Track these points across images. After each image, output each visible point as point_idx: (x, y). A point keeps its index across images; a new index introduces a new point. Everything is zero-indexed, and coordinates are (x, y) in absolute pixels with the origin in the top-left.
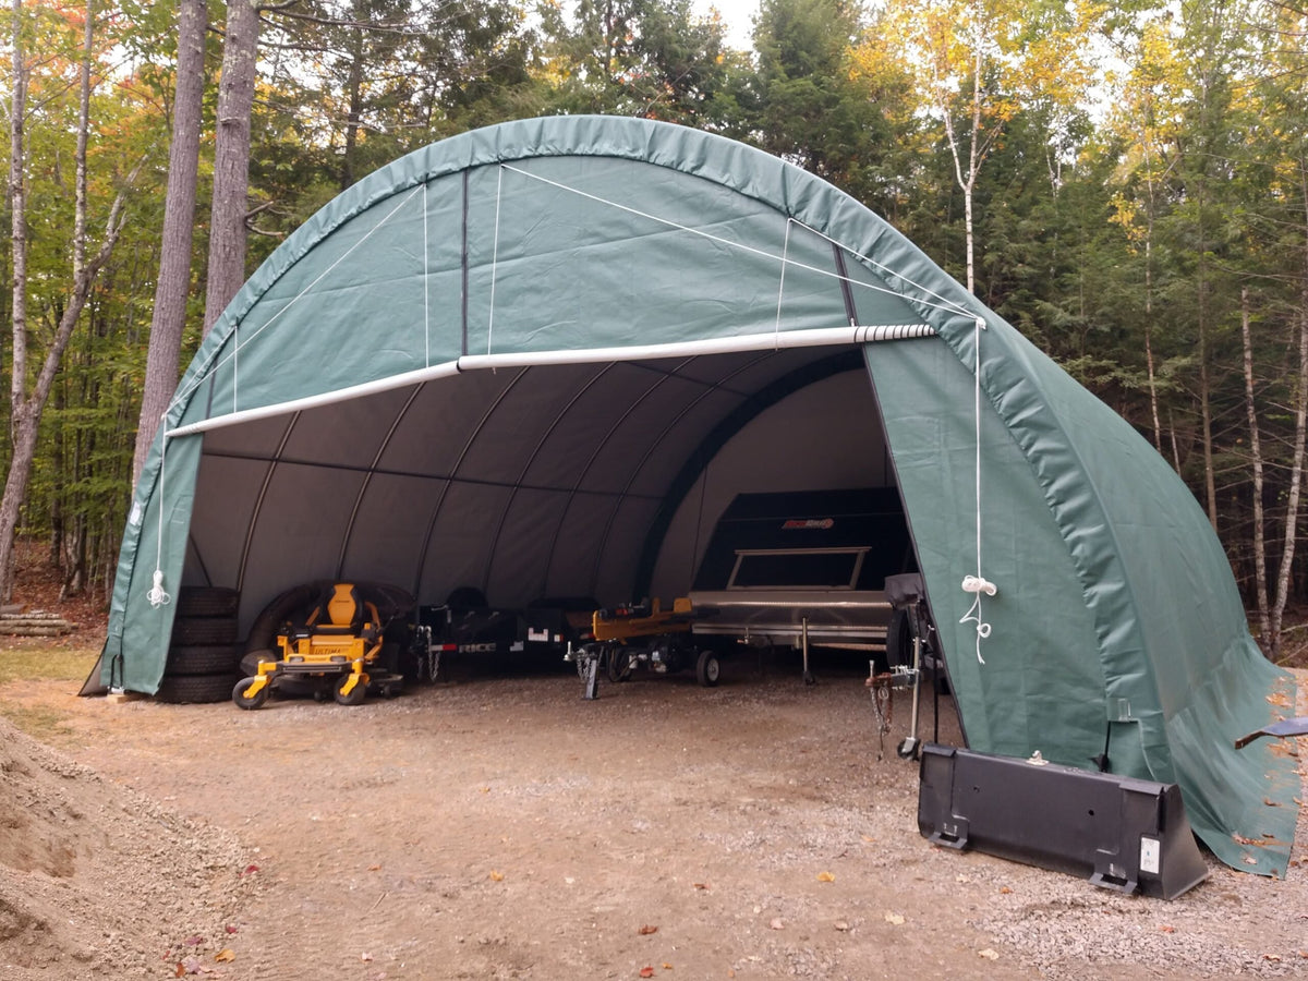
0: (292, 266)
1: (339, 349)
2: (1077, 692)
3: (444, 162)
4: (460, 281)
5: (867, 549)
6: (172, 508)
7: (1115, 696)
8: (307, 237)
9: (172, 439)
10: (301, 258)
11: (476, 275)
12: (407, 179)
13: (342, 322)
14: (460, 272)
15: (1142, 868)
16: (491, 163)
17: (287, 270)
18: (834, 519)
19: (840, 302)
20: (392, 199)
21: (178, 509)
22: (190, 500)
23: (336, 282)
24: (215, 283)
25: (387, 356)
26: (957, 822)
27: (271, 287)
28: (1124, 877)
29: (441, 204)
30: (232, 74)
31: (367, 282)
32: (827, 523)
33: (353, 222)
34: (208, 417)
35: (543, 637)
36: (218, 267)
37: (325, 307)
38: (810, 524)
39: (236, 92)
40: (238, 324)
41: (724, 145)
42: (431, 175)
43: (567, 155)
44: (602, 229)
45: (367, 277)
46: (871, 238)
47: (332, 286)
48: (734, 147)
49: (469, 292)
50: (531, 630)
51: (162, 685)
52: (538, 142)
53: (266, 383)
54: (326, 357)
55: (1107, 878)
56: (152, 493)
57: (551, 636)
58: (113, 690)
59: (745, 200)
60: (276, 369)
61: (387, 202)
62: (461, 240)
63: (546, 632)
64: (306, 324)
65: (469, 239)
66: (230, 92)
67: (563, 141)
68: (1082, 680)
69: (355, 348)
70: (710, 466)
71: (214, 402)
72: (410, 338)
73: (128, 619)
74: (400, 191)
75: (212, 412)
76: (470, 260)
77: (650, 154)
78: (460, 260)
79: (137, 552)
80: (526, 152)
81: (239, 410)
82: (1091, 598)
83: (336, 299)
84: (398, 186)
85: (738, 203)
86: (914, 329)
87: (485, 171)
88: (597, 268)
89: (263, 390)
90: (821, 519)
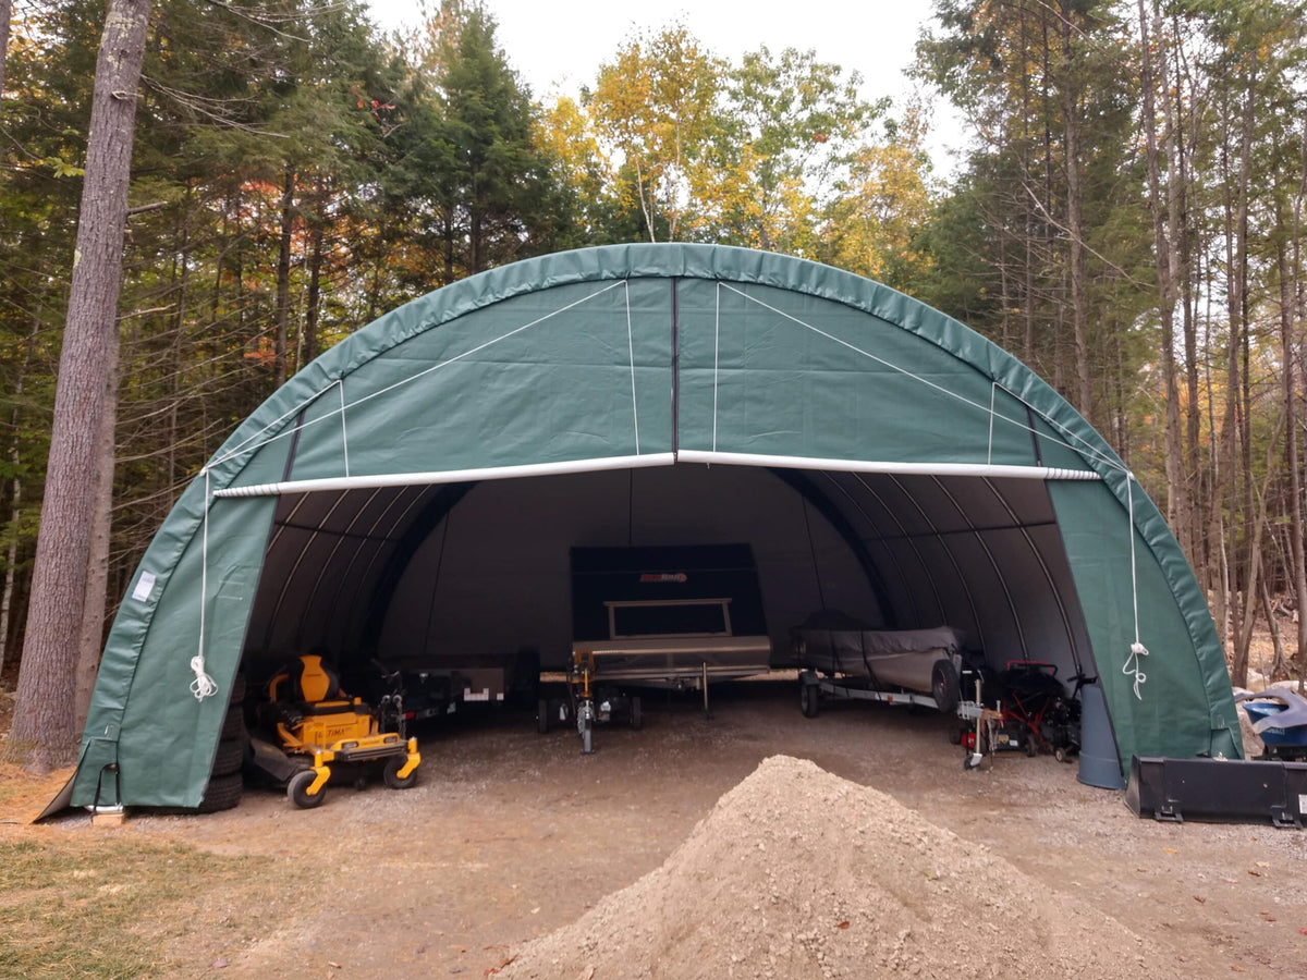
0: (433, 327)
1: (506, 423)
2: (1192, 713)
3: (649, 265)
4: (670, 378)
5: (729, 600)
6: (221, 582)
7: (1216, 714)
8: (456, 300)
9: (218, 498)
10: (447, 321)
11: (688, 376)
12: (601, 272)
13: (512, 397)
14: (670, 370)
15: (1301, 812)
16: (707, 279)
17: (425, 331)
18: (686, 573)
19: (1031, 449)
20: (579, 285)
21: (229, 582)
22: (255, 573)
23: (500, 355)
24: (93, 289)
25: (573, 438)
26: (1171, 804)
27: (398, 344)
28: (1291, 819)
29: (644, 303)
30: (125, 39)
31: (545, 362)
32: (681, 577)
33: (525, 298)
34: (286, 479)
35: (484, 696)
36: (96, 270)
37: (484, 377)
38: (665, 577)
39: (131, 63)
40: (343, 378)
41: (936, 315)
42: (633, 274)
43: (791, 290)
44: (826, 360)
45: (545, 357)
46: (1054, 407)
47: (496, 358)
48: (946, 318)
49: (681, 390)
50: (467, 691)
51: (208, 794)
52: (759, 270)
53: (389, 447)
54: (486, 430)
55: (1282, 821)
56: (178, 563)
57: (492, 695)
58: (98, 809)
59: (955, 361)
60: (407, 435)
61: (572, 287)
62: (670, 341)
63: (486, 691)
64: (458, 390)
65: (679, 342)
66: (123, 61)
67: (786, 278)
68: (1196, 706)
69: (529, 425)
70: (452, 511)
71: (298, 460)
72: (605, 424)
73: (128, 720)
74: (591, 280)
75: (294, 472)
76: (681, 362)
77: (874, 308)
78: (670, 360)
79: (147, 634)
80: (744, 277)
81: (353, 474)
82: (1201, 654)
83: (501, 372)
84: (591, 275)
85: (950, 362)
86: (1087, 474)
87: (698, 284)
88: (821, 391)
89: (387, 455)
90: (674, 573)
